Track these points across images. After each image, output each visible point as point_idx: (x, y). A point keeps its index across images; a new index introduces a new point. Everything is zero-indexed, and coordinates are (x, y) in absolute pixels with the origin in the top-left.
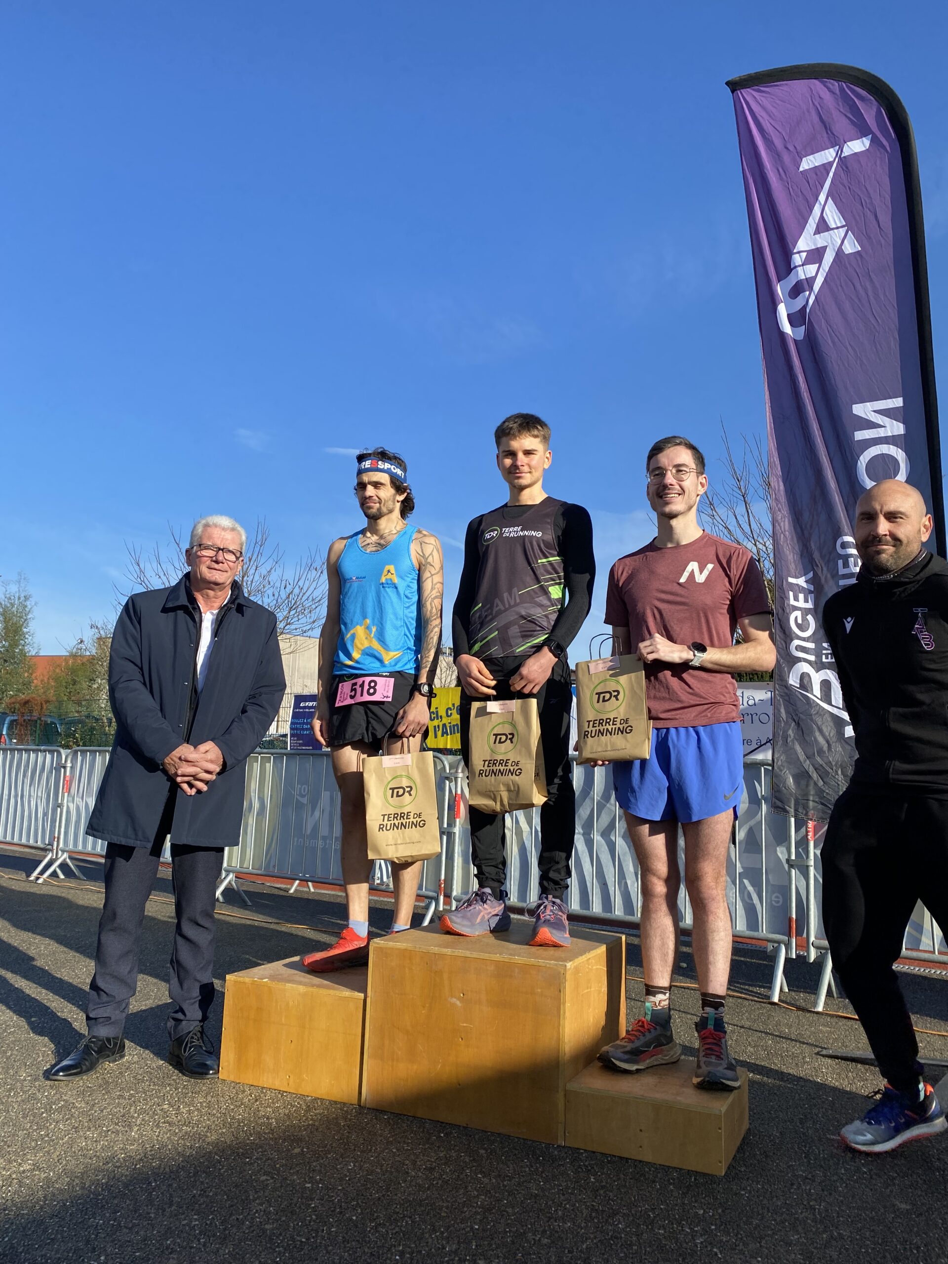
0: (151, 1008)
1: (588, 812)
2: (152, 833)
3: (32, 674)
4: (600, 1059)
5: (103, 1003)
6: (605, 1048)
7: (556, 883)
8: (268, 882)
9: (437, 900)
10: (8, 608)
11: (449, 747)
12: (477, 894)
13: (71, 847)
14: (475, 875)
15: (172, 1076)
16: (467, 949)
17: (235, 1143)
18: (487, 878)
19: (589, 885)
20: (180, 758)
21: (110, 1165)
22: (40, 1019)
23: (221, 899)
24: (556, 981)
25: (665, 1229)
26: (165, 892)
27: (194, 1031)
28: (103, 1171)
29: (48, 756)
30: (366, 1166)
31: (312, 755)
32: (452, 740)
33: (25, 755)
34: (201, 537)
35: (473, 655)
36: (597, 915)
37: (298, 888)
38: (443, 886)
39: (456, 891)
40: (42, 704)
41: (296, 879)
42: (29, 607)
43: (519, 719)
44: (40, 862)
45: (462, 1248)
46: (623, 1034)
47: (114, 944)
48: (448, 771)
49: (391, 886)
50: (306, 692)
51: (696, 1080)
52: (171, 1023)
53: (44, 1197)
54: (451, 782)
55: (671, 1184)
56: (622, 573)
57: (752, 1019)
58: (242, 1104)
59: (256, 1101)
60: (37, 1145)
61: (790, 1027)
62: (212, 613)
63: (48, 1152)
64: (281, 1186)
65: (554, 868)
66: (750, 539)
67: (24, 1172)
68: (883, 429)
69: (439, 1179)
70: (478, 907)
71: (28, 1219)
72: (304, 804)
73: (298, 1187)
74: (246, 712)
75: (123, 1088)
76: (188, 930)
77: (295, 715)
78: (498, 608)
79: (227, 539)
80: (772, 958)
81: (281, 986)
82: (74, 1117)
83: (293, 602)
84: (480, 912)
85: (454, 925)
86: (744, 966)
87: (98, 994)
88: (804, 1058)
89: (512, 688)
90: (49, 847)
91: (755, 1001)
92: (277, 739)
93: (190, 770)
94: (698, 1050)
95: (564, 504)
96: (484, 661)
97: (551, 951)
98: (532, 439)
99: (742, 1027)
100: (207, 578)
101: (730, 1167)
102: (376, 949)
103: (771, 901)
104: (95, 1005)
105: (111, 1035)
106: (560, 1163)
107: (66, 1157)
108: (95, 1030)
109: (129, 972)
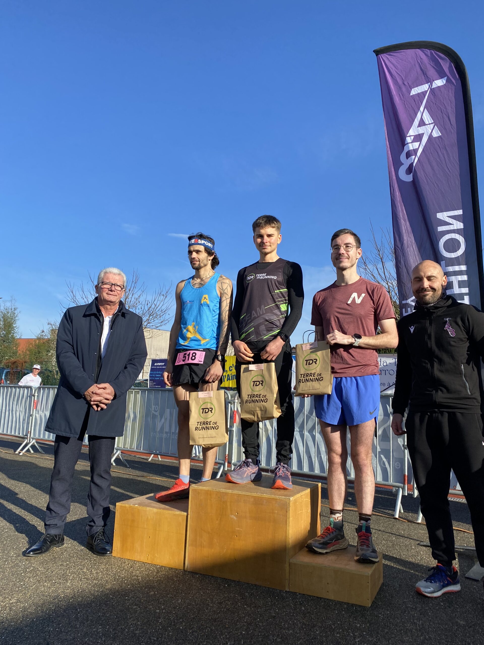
0: (78, 520)
1: (301, 421)
2: (79, 430)
3: (17, 348)
4: (307, 547)
5: (53, 517)
6: (310, 541)
7: (285, 456)
8: (138, 455)
9: (224, 465)
10: (5, 314)
11: (230, 386)
12: (244, 462)
13: (37, 437)
14: (244, 452)
15: (88, 554)
16: (240, 490)
17: (120, 589)
18: (250, 454)
19: (302, 456)
20: (92, 393)
21: (56, 600)
22: (21, 525)
24: (285, 507)
25: (340, 634)
26: (85, 460)
27: (100, 532)
28: (53, 603)
29: (26, 390)
30: (187, 601)
31: (161, 390)
32: (232, 383)
33: (13, 390)
34: (103, 279)
35: (241, 341)
36: (306, 473)
37: (153, 458)
38: (227, 457)
39: (234, 460)
40: (22, 363)
41: (152, 454)
42: (16, 314)
43: (266, 374)
44: (21, 444)
45: (236, 643)
47: (58, 487)
48: (230, 399)
50: (158, 358)
51: (356, 558)
52: (88, 527)
53: (22, 616)
54: (231, 404)
55: (343, 611)
56: (319, 299)
57: (385, 526)
58: (124, 569)
59: (131, 567)
60: (19, 590)
61: (404, 530)
62: (109, 318)
63: (25, 593)
64: (144, 611)
65: (284, 449)
66: (385, 281)
67: (12, 603)
68: (452, 225)
69: (225, 608)
70: (245, 469)
71: (14, 627)
72: (156, 415)
73: (152, 612)
74: (127, 368)
75: (63, 561)
76: (97, 480)
77: (152, 370)
78: (254, 316)
79: (116, 280)
80: (395, 495)
81: (144, 508)
82: (38, 575)
83: (151, 312)
84: (246, 471)
85: (233, 478)
86: (381, 499)
87: (51, 513)
88: (411, 546)
89: (262, 358)
90: (26, 437)
91: (386, 517)
92: (142, 382)
93: (98, 398)
96: (247, 343)
98: (271, 229)
99: (380, 530)
100: (107, 299)
101: (373, 603)
102: (193, 490)
103: (395, 466)
104: (49, 518)
105: (57, 534)
106: (287, 600)
107: (34, 596)
108: (49, 531)
109: (66, 501)
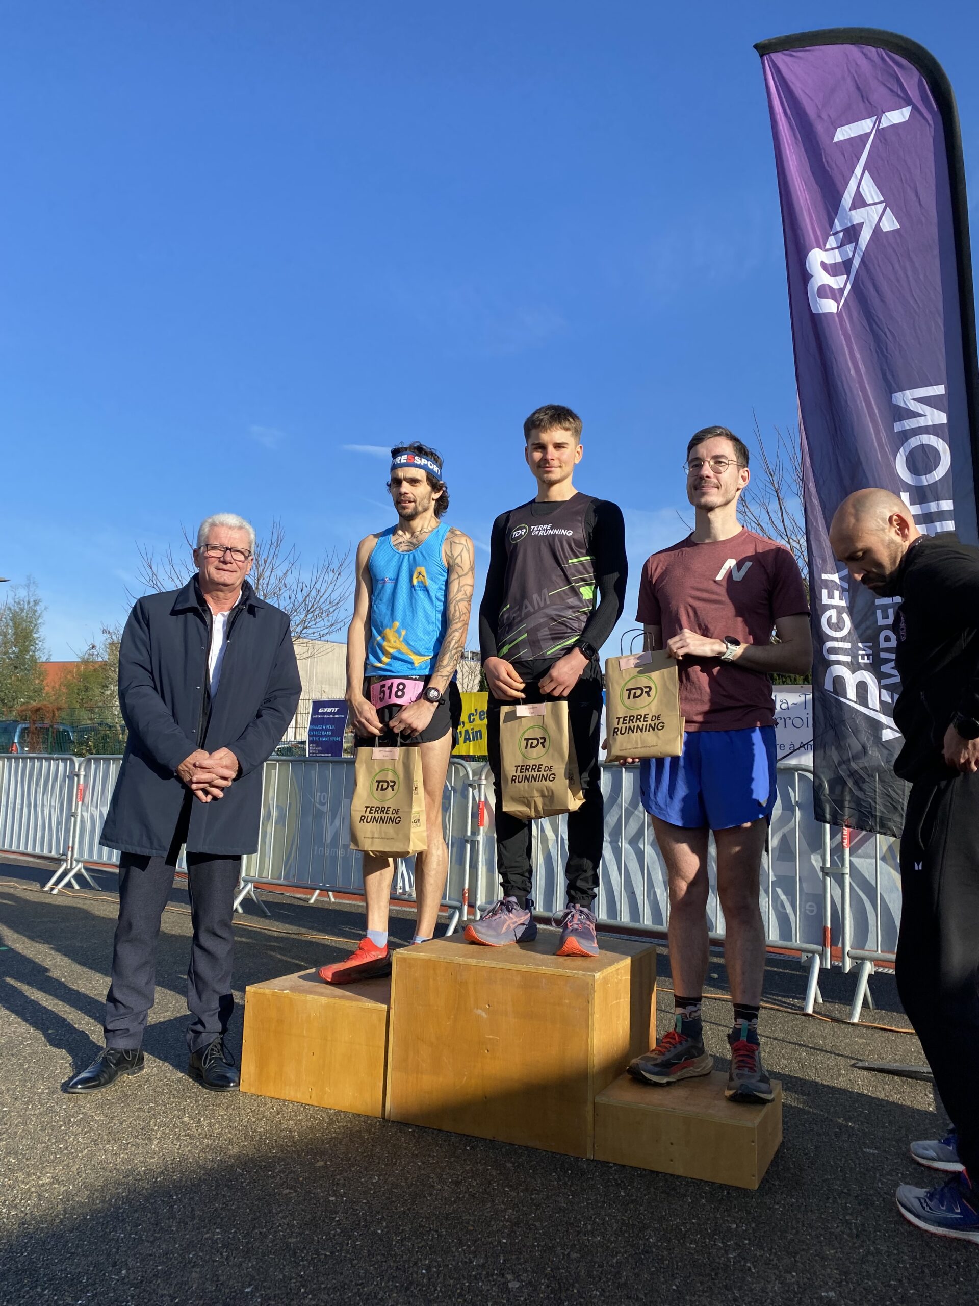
0: (170, 1020)
1: (616, 819)
2: (167, 843)
3: (43, 681)
4: (630, 1071)
5: (121, 1015)
6: (634, 1061)
7: (584, 892)
8: (288, 892)
9: (461, 910)
10: (17, 613)
11: (471, 754)
12: (502, 903)
13: (86, 856)
14: (501, 884)
15: (192, 1088)
16: (493, 959)
17: (256, 1155)
18: (513, 886)
19: (616, 894)
20: (194, 765)
21: (131, 1178)
22: (57, 1031)
23: (240, 910)
24: (584, 993)
25: (696, 1243)
26: (182, 902)
27: (214, 1044)
28: (123, 1184)
29: (61, 765)
30: (390, 1179)
31: (332, 762)
32: (474, 746)
33: (37, 764)
34: (208, 537)
35: (501, 658)
36: (625, 925)
37: (318, 898)
38: (467, 895)
39: (481, 900)
40: (53, 711)
41: (316, 889)
42: (39, 612)
43: (550, 723)
44: (55, 872)
45: (489, 1262)
46: (653, 1045)
47: (130, 956)
48: (471, 778)
49: (414, 895)
50: (324, 698)
51: (728, 1093)
52: (190, 1035)
53: (64, 1211)
54: (474, 789)
55: (702, 1198)
56: (656, 569)
57: (785, 1031)
58: (263, 1117)
59: (278, 1114)
60: (56, 1158)
61: (825, 1038)
62: (223, 615)
63: (67, 1165)
64: (305, 1200)
65: (581, 877)
66: (784, 536)
67: (43, 1185)
68: (923, 418)
69: (466, 1192)
70: (504, 916)
71: (47, 1233)
72: (323, 812)
73: (322, 1201)
74: (261, 716)
75: (142, 1101)
76: (206, 940)
77: (314, 722)
78: (526, 610)
79: (235, 539)
80: (806, 969)
81: (302, 997)
82: (93, 1130)
83: (310, 605)
84: (505, 921)
85: (480, 935)
86: (777, 977)
87: (116, 1007)
88: (839, 1070)
89: (541, 691)
90: (64, 857)
91: (788, 1012)
92: (295, 746)
93: (205, 776)
94: (731, 1061)
95: (595, 500)
96: (513, 663)
97: (579, 962)
98: (563, 431)
99: (775, 1039)
100: (216, 579)
101: (764, 1181)
102: (399, 959)
103: (806, 910)
104: (112, 1017)
105: (129, 1048)
106: (589, 1176)
107: (85, 1170)
108: (114, 1042)
109: (147, 983)
